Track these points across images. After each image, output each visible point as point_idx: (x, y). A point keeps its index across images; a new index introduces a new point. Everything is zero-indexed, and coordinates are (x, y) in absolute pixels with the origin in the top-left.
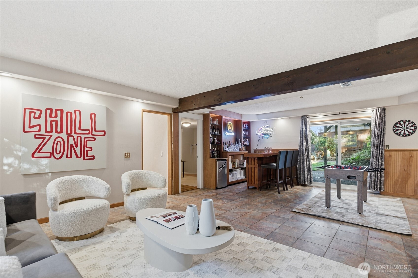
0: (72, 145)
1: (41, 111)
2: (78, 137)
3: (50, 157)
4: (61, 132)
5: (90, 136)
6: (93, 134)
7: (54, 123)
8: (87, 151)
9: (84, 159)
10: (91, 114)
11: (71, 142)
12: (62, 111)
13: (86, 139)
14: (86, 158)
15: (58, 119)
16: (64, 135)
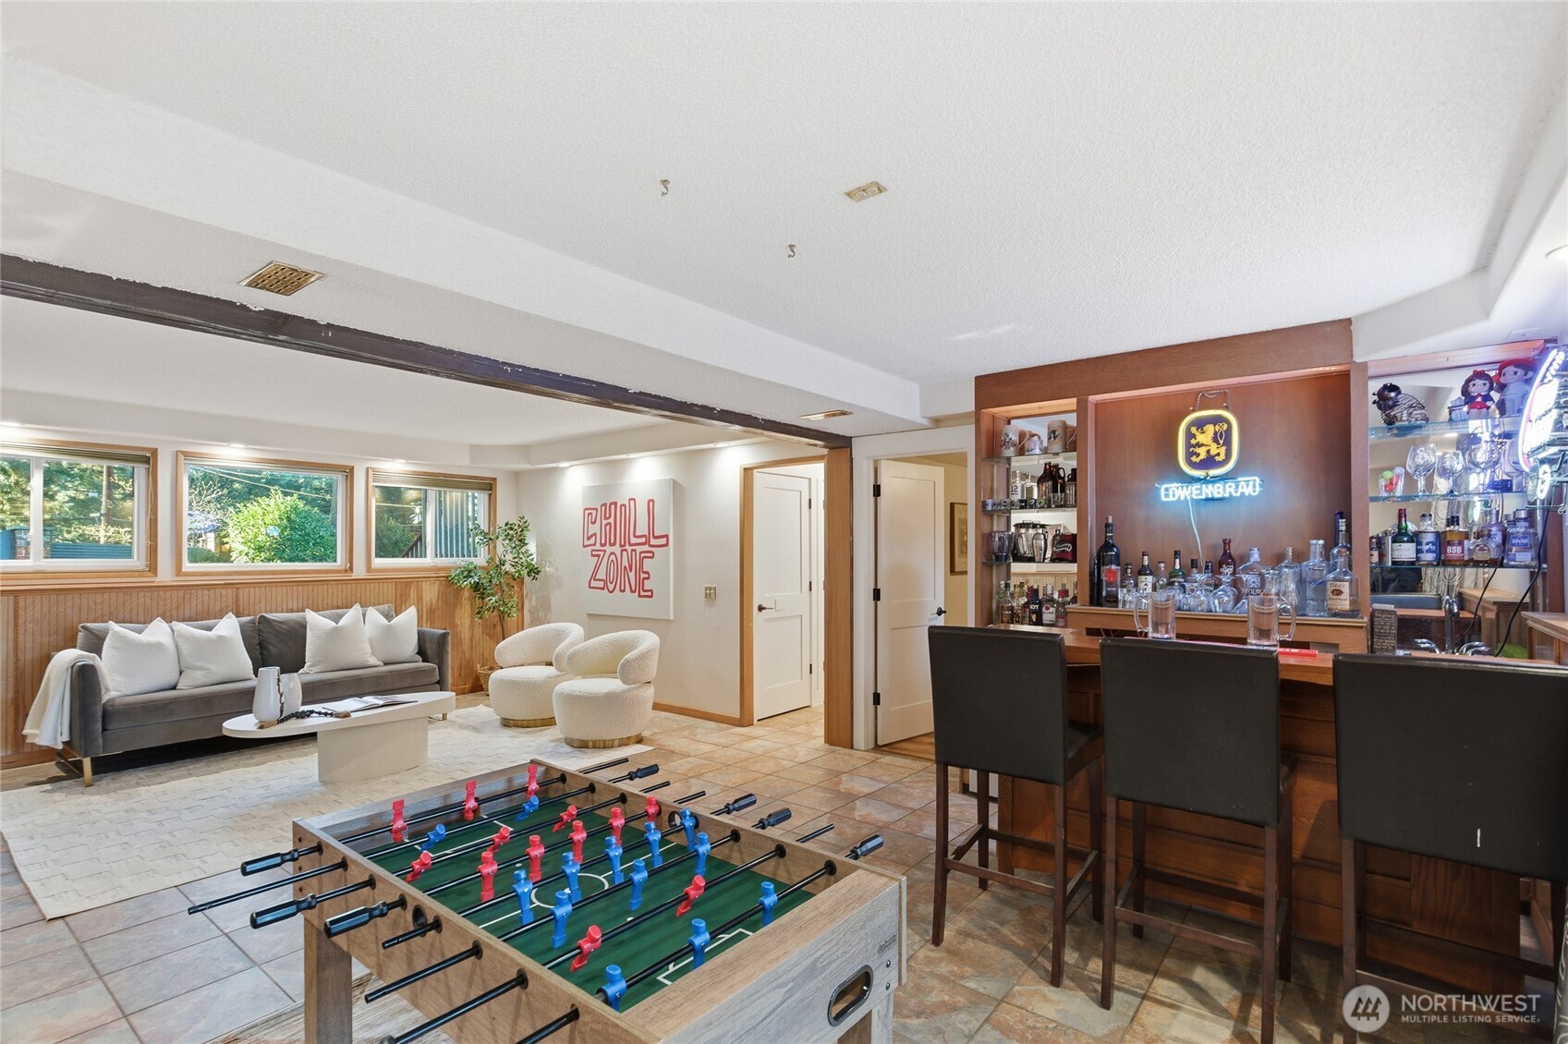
0: (625, 567)
1: (596, 509)
2: (632, 550)
3: (603, 589)
4: (614, 544)
5: (646, 548)
6: (651, 543)
7: (608, 527)
8: (644, 578)
9: (640, 596)
10: (649, 501)
11: (625, 563)
12: (615, 504)
13: (642, 555)
14: (642, 593)
15: (611, 520)
16: (617, 549)
